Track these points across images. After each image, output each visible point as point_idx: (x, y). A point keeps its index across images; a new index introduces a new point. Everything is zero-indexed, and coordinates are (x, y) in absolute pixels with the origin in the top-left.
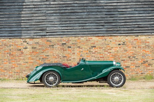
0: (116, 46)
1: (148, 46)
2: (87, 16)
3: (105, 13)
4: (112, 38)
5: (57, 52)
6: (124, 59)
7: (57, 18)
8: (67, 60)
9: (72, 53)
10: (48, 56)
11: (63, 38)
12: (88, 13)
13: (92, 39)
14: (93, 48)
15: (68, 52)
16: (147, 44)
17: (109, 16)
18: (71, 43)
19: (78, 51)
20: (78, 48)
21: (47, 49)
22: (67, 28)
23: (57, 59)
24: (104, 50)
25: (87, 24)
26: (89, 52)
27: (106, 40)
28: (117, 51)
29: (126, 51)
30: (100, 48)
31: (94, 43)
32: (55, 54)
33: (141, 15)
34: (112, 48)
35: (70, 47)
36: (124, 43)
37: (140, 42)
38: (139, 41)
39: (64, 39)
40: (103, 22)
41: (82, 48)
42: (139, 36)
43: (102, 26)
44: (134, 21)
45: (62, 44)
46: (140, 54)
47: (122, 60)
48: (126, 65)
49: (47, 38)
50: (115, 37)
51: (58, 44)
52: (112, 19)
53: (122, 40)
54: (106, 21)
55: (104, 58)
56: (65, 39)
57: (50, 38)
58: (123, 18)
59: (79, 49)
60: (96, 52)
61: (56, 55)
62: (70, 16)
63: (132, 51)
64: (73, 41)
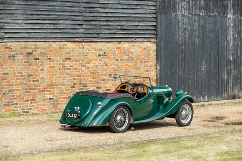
0: (95, 58)
1: (131, 59)
2: (61, 8)
3: (83, 4)
4: (91, 45)
5: (19, 68)
6: (105, 77)
7: (20, 8)
8: (34, 81)
9: (40, 69)
10: (6, 74)
11: (29, 43)
12: (62, 3)
13: (66, 45)
14: (68, 60)
15: (34, 66)
16: (130, 55)
17: (88, 10)
18: (39, 51)
19: (48, 66)
20: (48, 61)
21: (4, 63)
22: (34, 27)
23: (19, 79)
24: (81, 64)
25: (61, 22)
26: (63, 66)
27: (84, 48)
28: (97, 66)
29: (107, 65)
30: (76, 61)
31: (69, 53)
32: (16, 70)
33: (125, 11)
34: (90, 61)
35: (38, 59)
36: (105, 53)
37: (123, 53)
38: (122, 50)
39: (29, 45)
40: (80, 18)
41: (53, 62)
42: (122, 43)
43: (79, 25)
44: (117, 19)
45: (28, 53)
46: (122, 71)
47: (102, 80)
48: (106, 87)
49: (6, 44)
50: (95, 44)
51: (21, 54)
52: (92, 15)
53: (103, 49)
54: (84, 18)
55: (80, 76)
56: (31, 44)
57: (9, 44)
58: (105, 15)
59: (50, 62)
60: (71, 66)
61: (18, 73)
62: (37, 7)
63: (114, 65)
64: (42, 48)
